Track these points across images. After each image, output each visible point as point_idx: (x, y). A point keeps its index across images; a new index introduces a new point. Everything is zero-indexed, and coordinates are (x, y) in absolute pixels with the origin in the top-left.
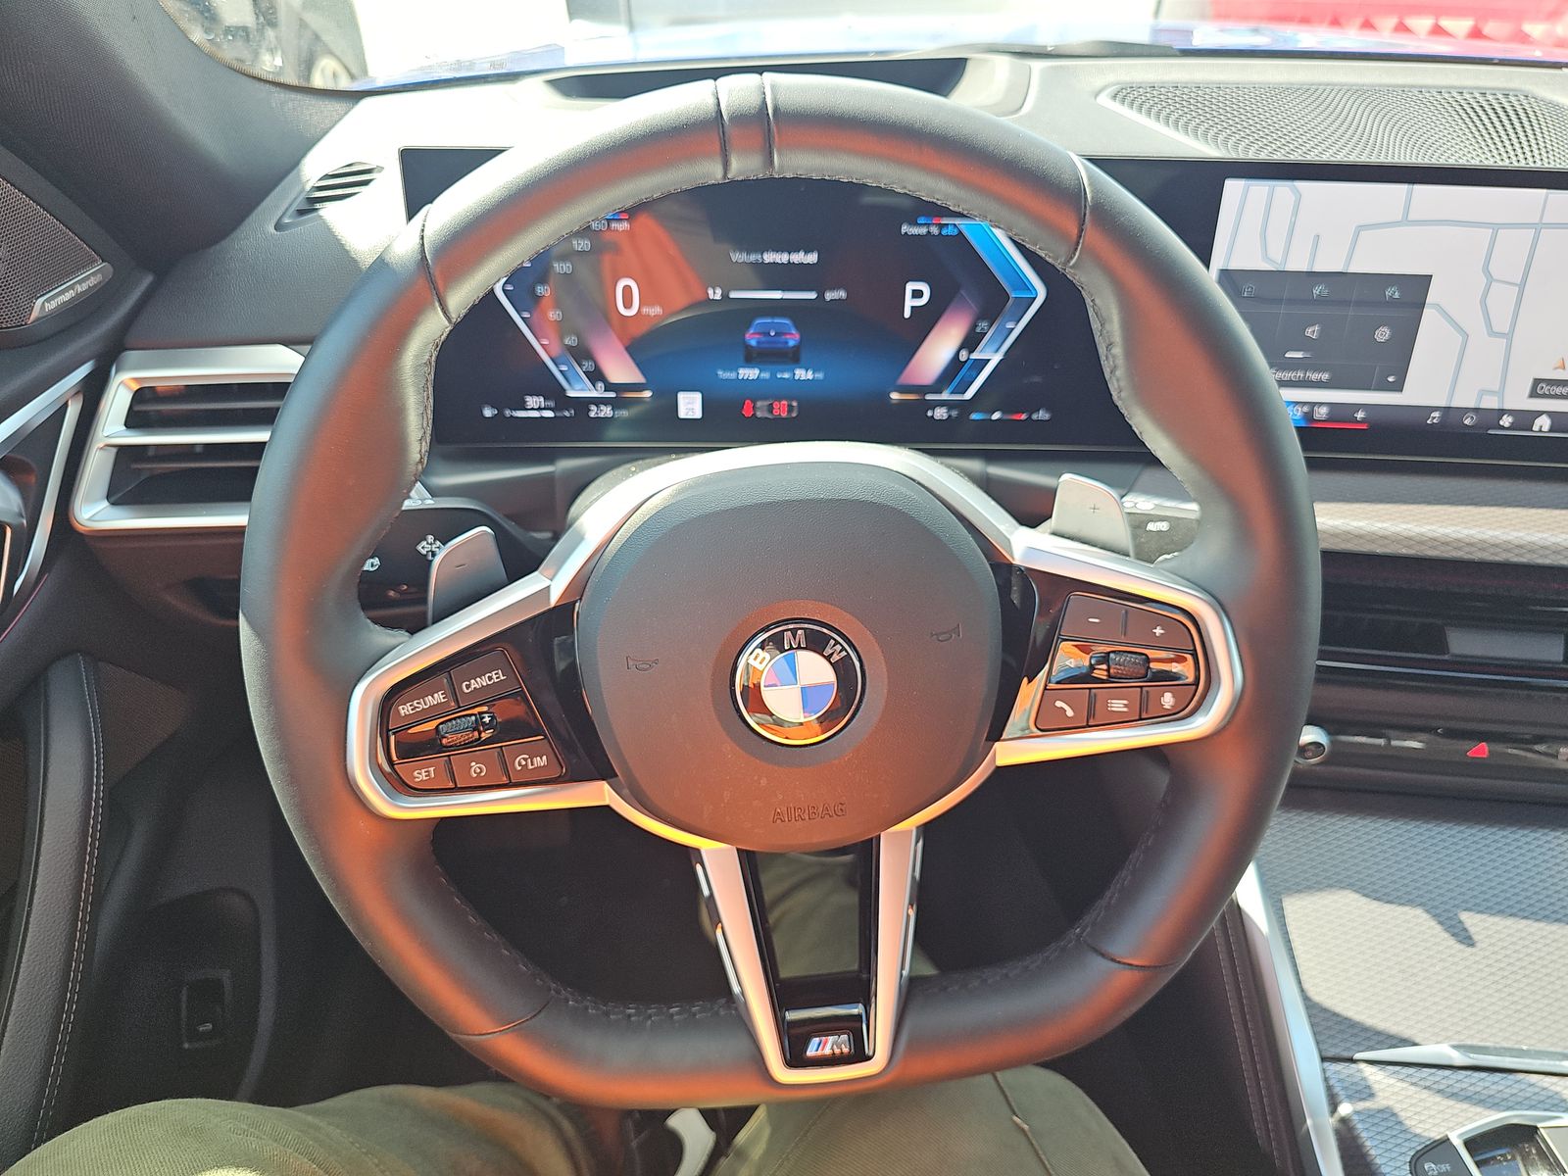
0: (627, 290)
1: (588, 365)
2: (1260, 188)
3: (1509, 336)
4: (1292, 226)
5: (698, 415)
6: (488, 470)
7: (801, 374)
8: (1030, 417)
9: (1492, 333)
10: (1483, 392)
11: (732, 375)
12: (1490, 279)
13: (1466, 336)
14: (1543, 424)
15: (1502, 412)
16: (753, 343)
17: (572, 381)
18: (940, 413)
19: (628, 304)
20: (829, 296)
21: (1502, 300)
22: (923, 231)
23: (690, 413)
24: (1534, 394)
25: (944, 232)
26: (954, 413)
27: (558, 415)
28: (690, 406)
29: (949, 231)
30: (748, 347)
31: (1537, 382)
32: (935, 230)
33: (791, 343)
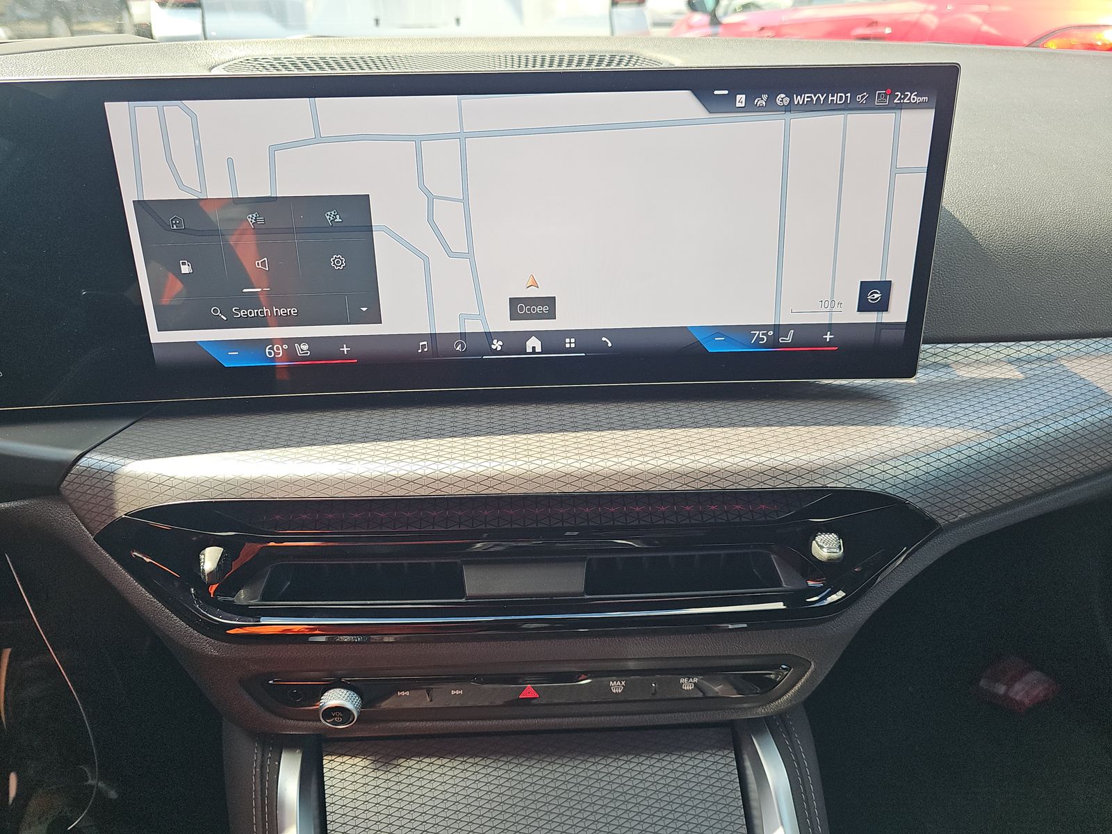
2: (147, 111)
3: (470, 255)
4: (198, 150)
9: (451, 254)
10: (463, 318)
12: (431, 198)
13: (426, 259)
14: (534, 344)
15: (490, 336)
21: (449, 216)
24: (514, 316)
31: (514, 302)
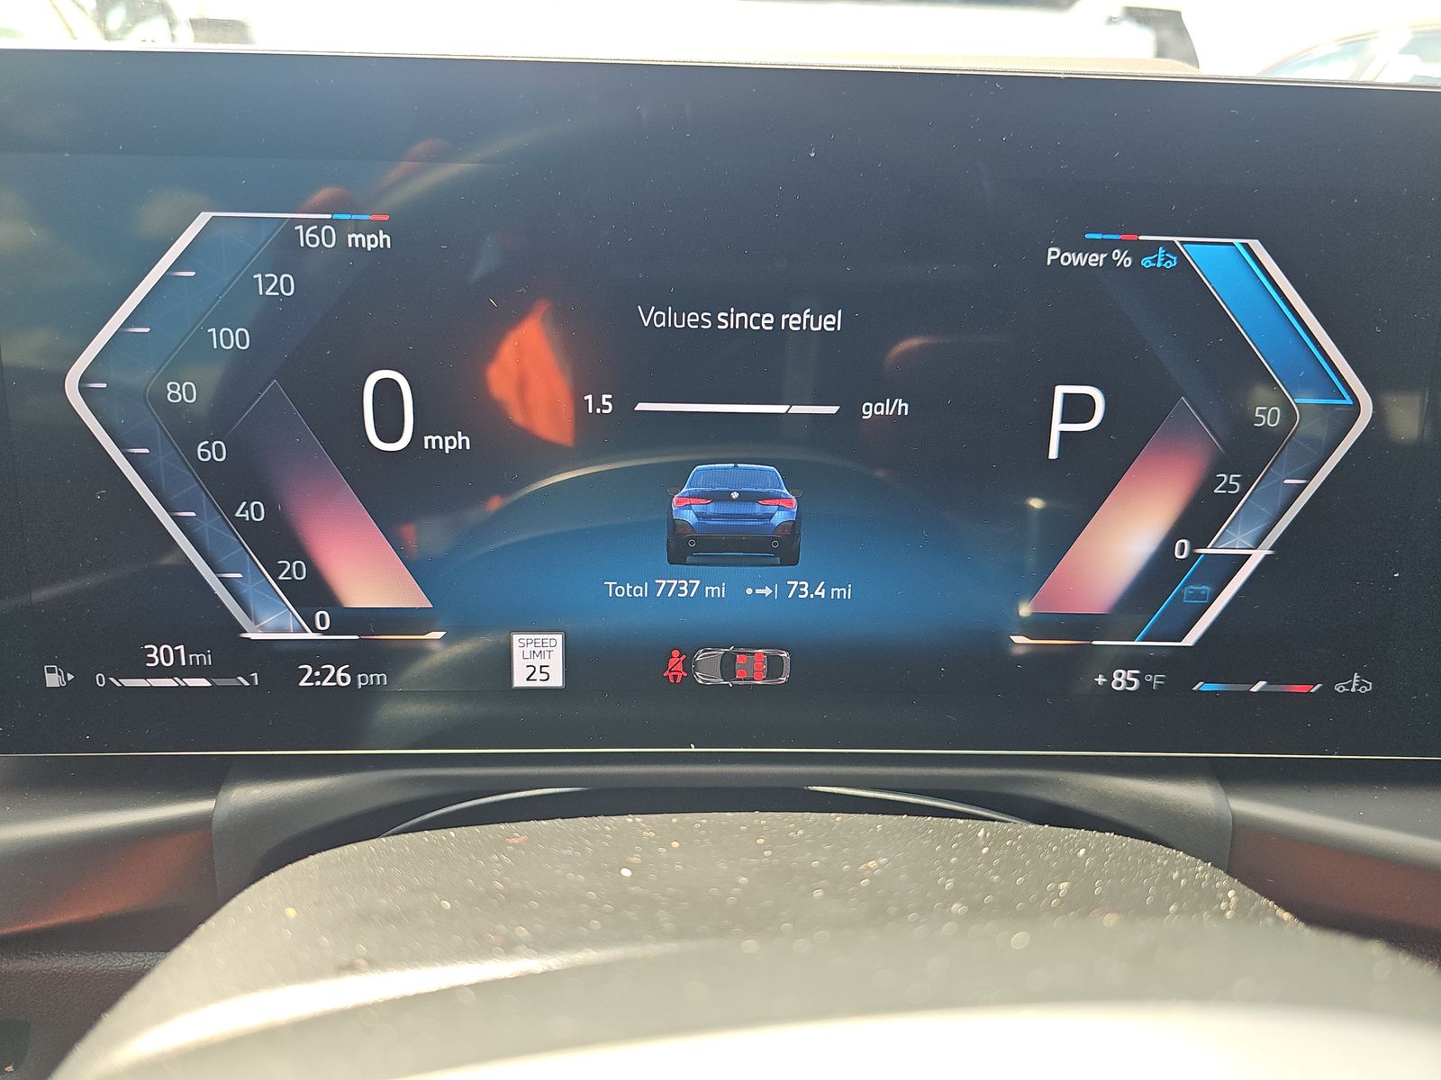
0: (387, 391)
1: (293, 569)
5: (557, 680)
6: (60, 812)
7: (799, 587)
8: (1328, 689)
11: (642, 591)
16: (689, 516)
17: (253, 606)
18: (1123, 679)
19: (390, 429)
20: (869, 411)
22: (1096, 259)
23: (537, 675)
25: (1146, 262)
26: (1155, 680)
27: (220, 682)
28: (537, 662)
29: (1161, 260)
30: (674, 526)
32: (1123, 259)
33: (780, 517)
